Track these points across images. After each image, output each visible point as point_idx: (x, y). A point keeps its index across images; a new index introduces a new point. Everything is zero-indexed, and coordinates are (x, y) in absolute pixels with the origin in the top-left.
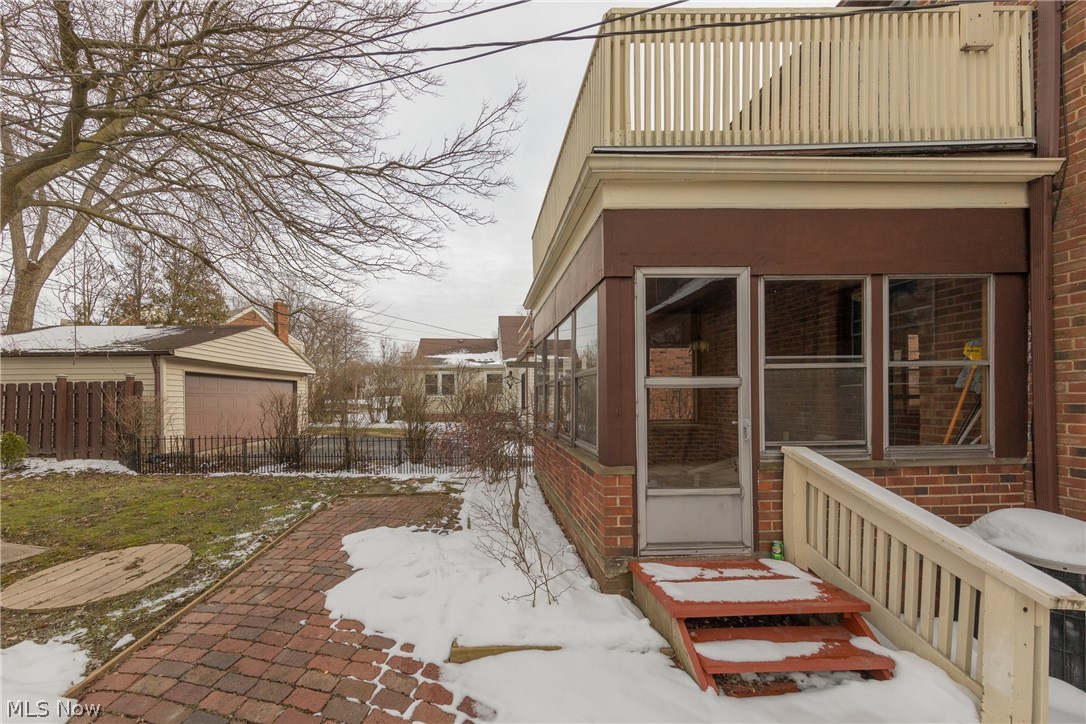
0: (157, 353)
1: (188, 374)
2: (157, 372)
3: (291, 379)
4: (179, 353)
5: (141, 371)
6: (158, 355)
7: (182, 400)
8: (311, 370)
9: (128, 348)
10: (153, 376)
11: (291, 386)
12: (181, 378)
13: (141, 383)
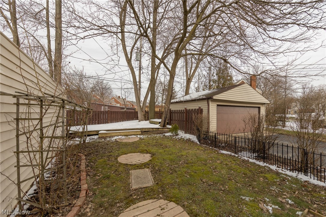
0: (208, 98)
1: (218, 105)
2: (208, 105)
3: (257, 106)
4: (215, 97)
5: (203, 105)
6: (209, 99)
7: (216, 115)
8: (267, 101)
9: (201, 97)
10: (207, 107)
11: (257, 109)
12: (216, 107)
13: (202, 109)
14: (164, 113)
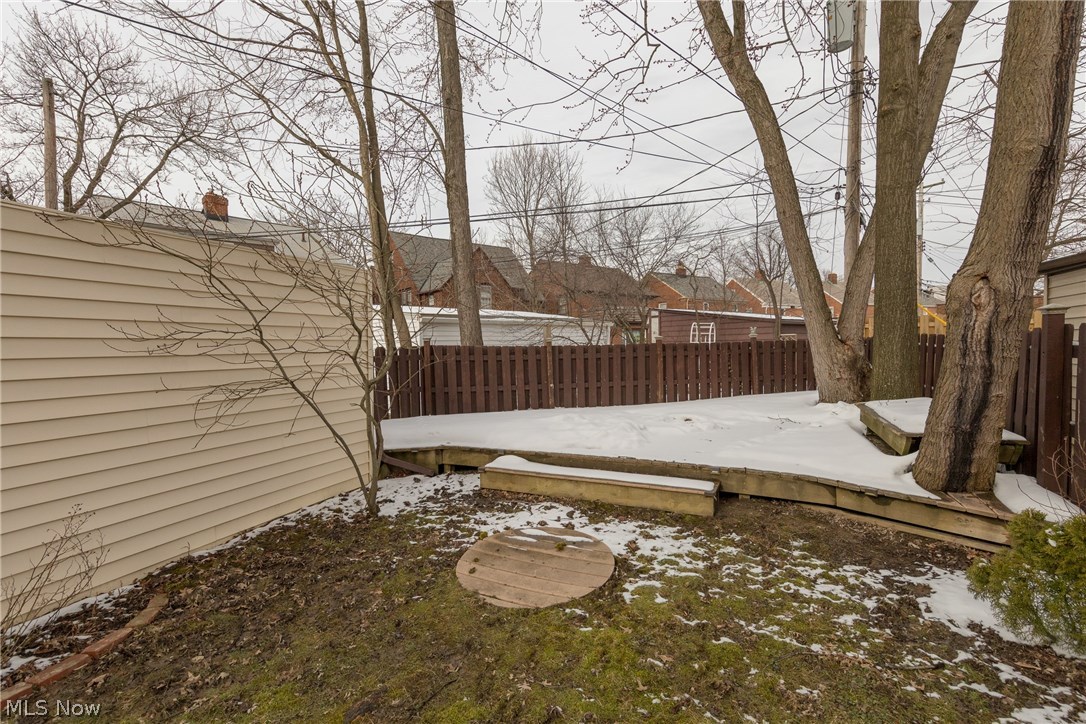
14: (952, 357)
